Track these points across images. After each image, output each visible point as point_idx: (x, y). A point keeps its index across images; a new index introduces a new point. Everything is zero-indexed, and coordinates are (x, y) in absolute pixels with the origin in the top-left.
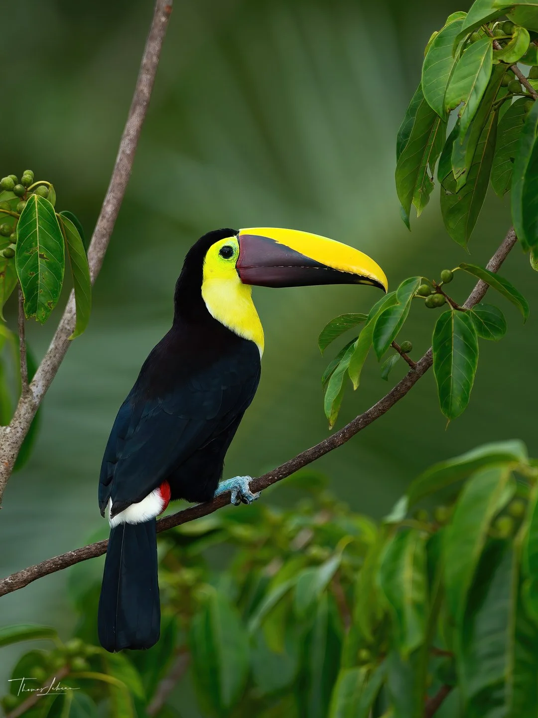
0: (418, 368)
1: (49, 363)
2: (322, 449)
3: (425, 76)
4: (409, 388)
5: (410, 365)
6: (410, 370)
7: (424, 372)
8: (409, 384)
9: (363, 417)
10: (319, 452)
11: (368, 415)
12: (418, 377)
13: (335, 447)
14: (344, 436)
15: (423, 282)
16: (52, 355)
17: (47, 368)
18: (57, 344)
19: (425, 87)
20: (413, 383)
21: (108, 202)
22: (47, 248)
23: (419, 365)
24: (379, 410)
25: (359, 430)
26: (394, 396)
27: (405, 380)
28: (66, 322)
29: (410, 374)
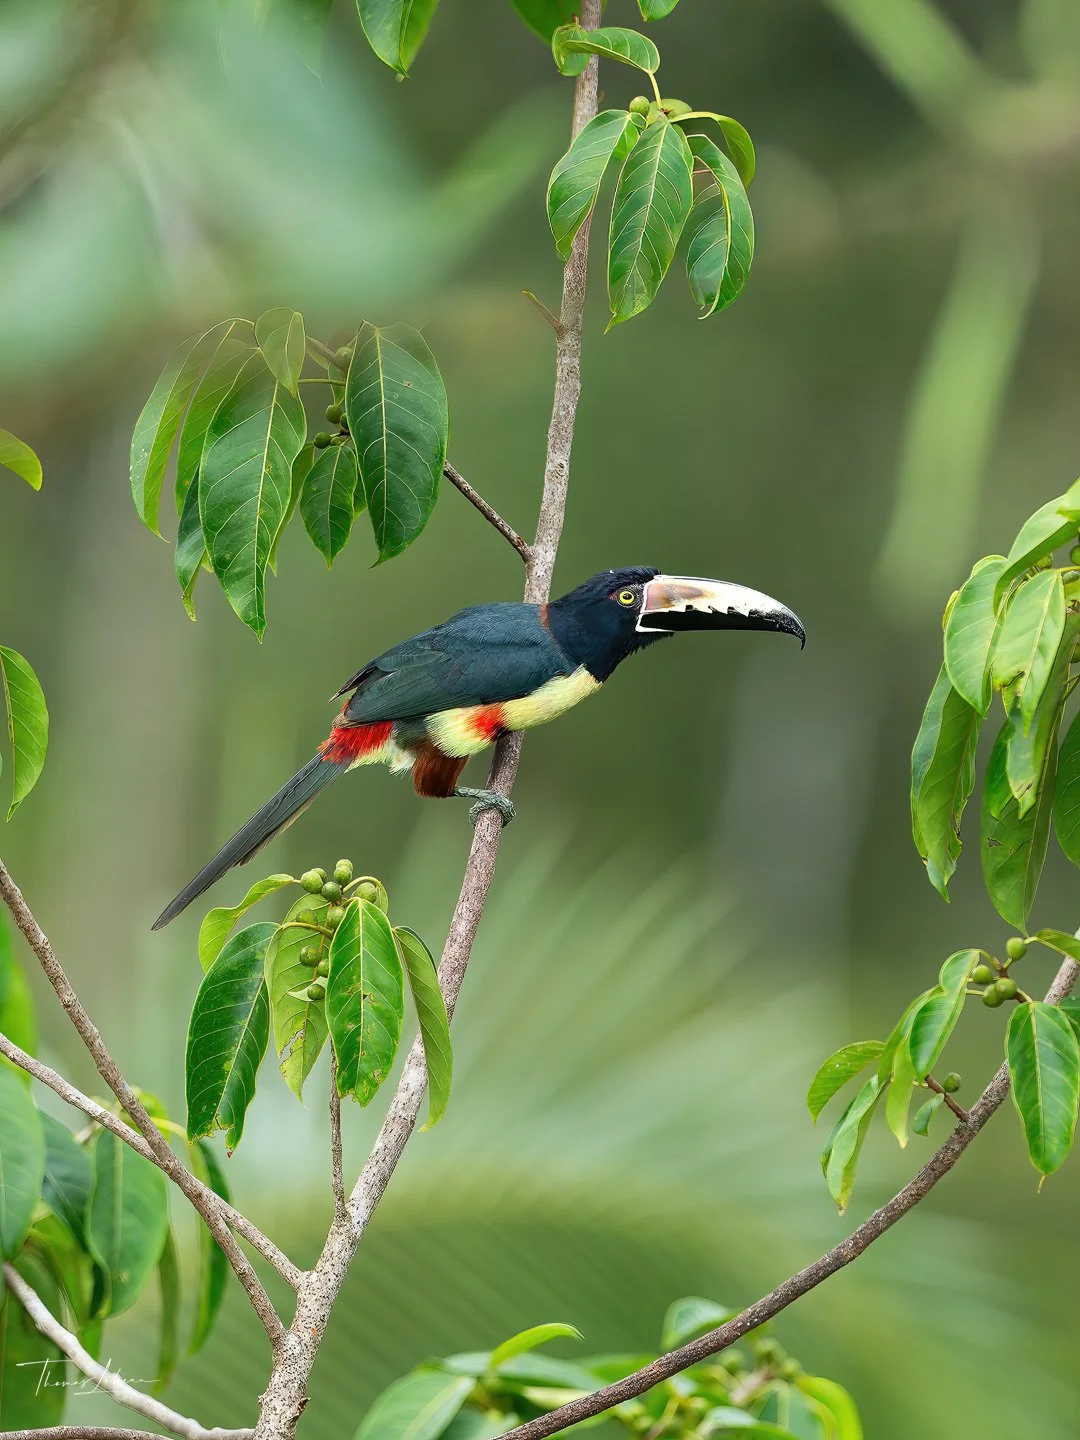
0: (972, 1119)
1: (375, 1170)
2: (820, 1269)
3: (951, 648)
4: (957, 1155)
5: (958, 1116)
6: (956, 1123)
7: (980, 1127)
8: (957, 1147)
9: (886, 1211)
10: (817, 1274)
11: (893, 1205)
12: (972, 1135)
13: (843, 1265)
14: (856, 1244)
15: (982, 961)
16: (380, 1157)
17: (371, 1179)
18: (386, 1141)
19: (950, 665)
20: (964, 1145)
21: (460, 916)
22: (377, 986)
23: (973, 1114)
24: (912, 1195)
25: (881, 1232)
26: (933, 1170)
27: (951, 1140)
28: (400, 1105)
29: (958, 1131)
